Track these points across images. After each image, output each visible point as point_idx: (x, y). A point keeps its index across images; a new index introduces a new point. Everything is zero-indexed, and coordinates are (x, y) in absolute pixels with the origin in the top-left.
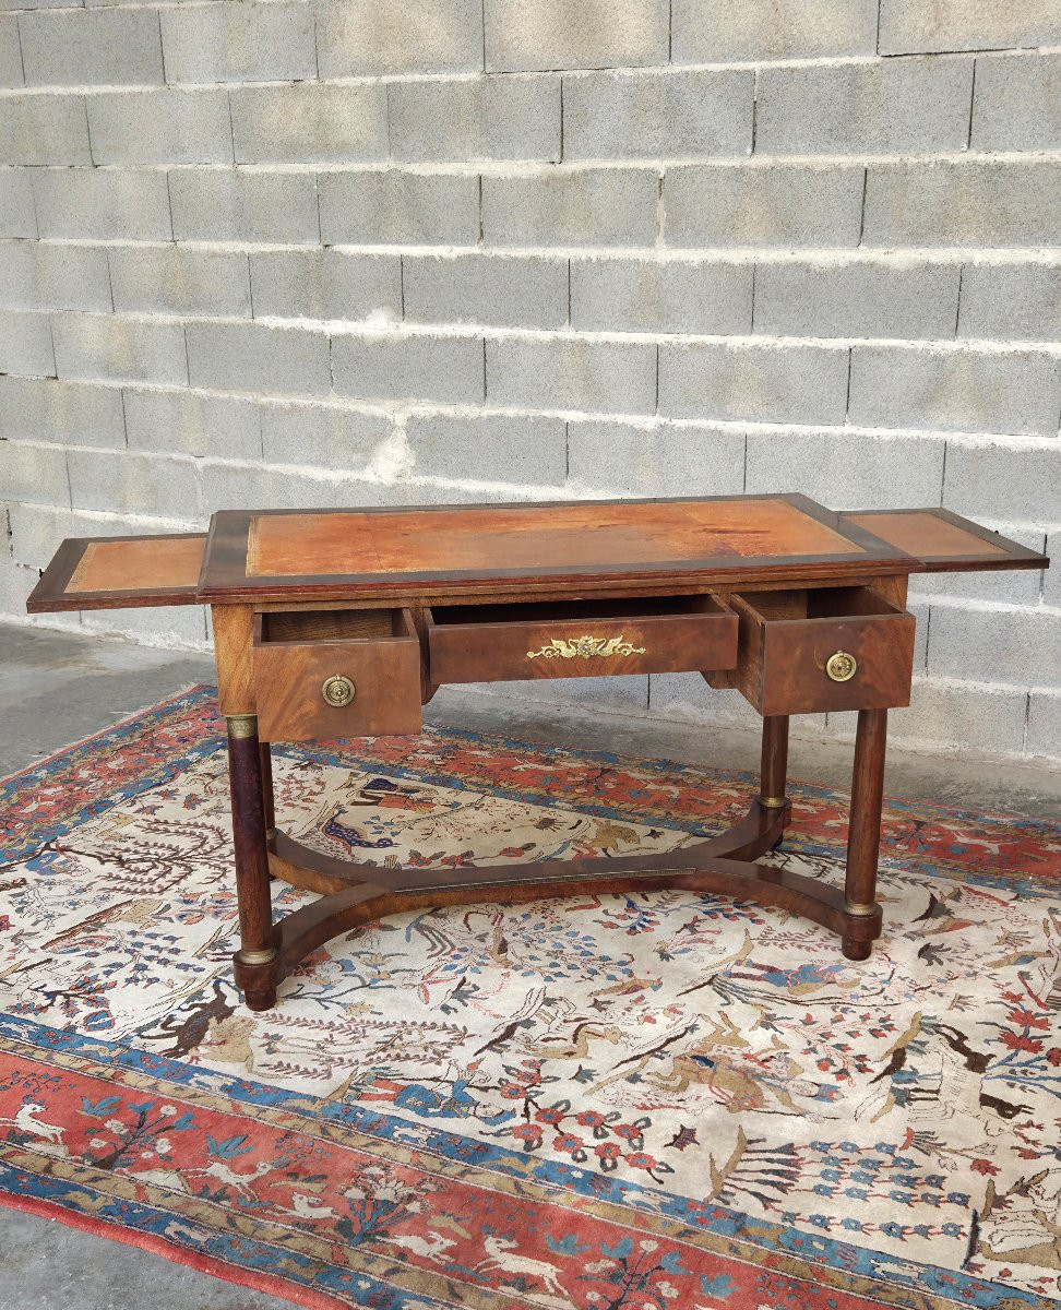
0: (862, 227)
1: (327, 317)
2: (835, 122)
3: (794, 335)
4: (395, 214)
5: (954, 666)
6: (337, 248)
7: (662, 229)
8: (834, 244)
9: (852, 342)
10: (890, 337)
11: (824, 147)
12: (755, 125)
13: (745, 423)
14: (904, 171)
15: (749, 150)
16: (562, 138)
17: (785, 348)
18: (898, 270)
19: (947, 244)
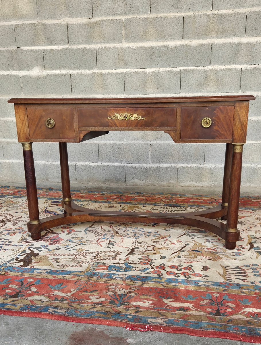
0: (183, 34)
1: (19, 70)
2: (174, 3)
3: (164, 67)
4: (40, 36)
5: (212, 161)
6: (22, 48)
7: (124, 37)
8: (175, 39)
9: (181, 68)
10: (192, 66)
11: (171, 11)
12: (151, 5)
13: (151, 95)
14: (195, 17)
15: (149, 12)
16: (92, 10)
17: (162, 71)
18: (194, 46)
19: (207, 38)
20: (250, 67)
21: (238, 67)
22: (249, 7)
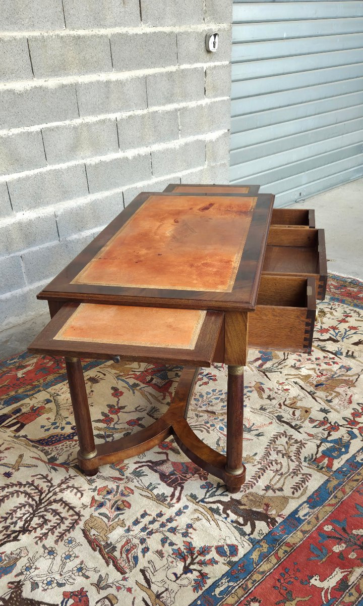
0: (32, 69)
3: (16, 127)
9: (40, 127)
10: (55, 121)
13: (4, 176)
17: (13, 134)
18: (52, 89)
19: (67, 75)
20: (125, 115)
21: (112, 116)
22: (110, 26)
